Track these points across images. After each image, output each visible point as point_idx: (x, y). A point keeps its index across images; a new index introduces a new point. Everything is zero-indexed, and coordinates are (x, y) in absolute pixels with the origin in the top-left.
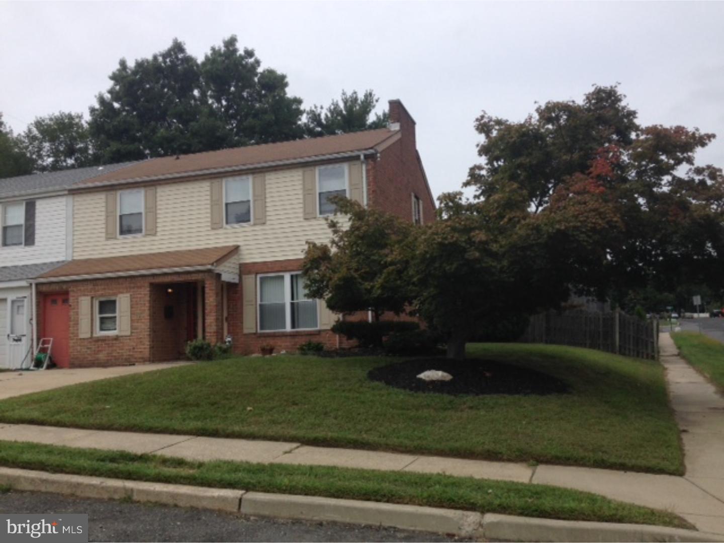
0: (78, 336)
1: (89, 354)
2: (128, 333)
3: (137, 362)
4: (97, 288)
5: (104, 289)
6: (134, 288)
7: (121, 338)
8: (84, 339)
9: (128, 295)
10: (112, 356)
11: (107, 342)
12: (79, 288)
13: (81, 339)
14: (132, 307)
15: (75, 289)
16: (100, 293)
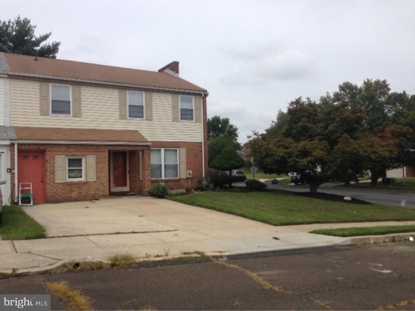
0: (54, 181)
1: (63, 194)
2: (95, 180)
3: (100, 197)
4: (69, 150)
5: (76, 151)
6: (97, 152)
7: (89, 183)
8: (59, 184)
9: (94, 156)
10: (82, 194)
11: (78, 186)
12: (55, 149)
13: (57, 184)
14: (96, 164)
15: (51, 150)
16: (72, 153)
